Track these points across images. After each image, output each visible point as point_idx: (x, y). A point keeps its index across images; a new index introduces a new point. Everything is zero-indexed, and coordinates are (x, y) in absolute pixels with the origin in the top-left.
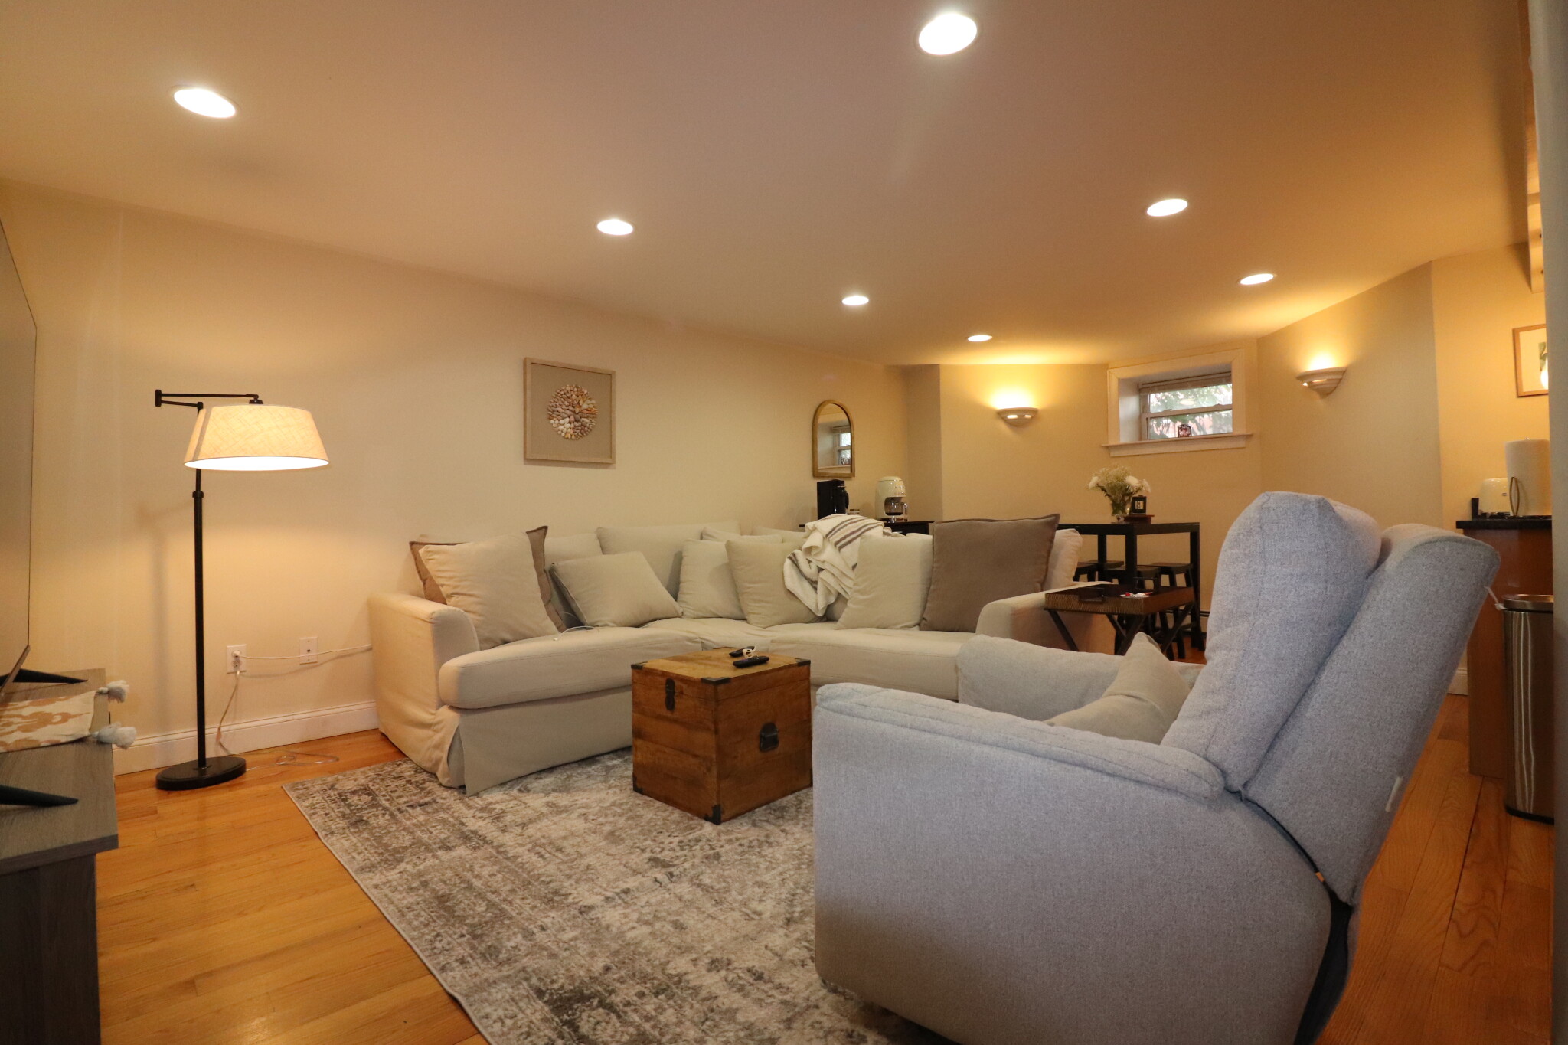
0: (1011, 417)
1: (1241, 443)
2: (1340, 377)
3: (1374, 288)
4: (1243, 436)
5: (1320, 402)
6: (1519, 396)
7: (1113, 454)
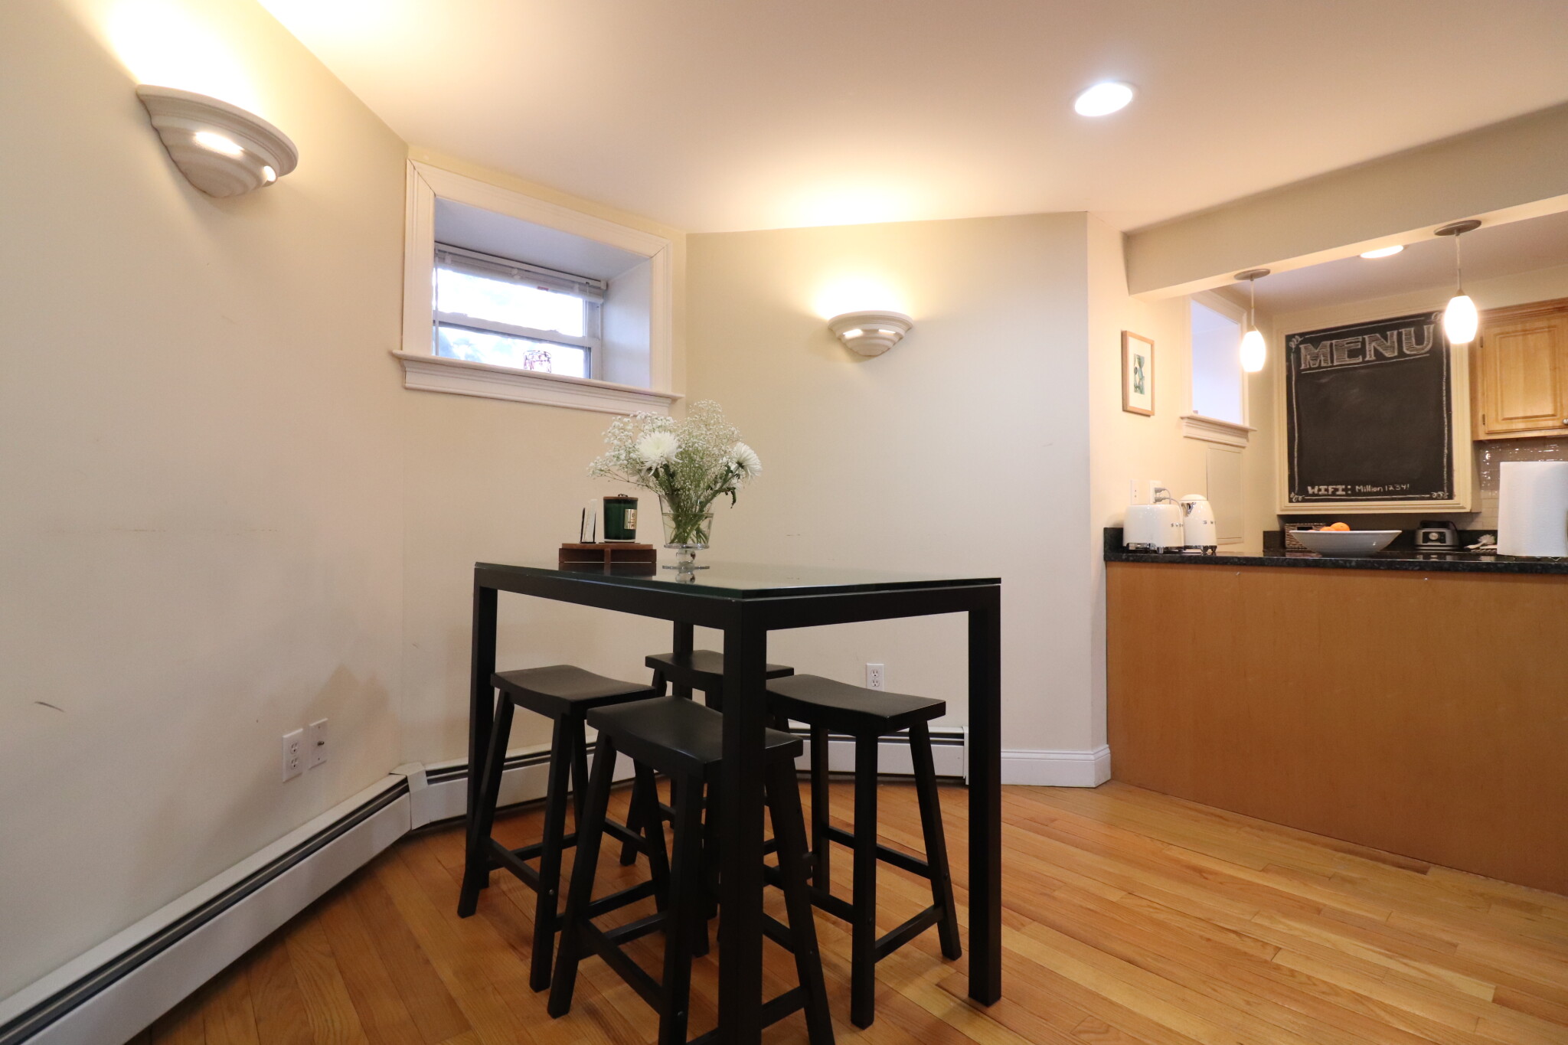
2: (903, 333)
4: (667, 397)
5: (848, 366)
6: (1125, 410)
7: (414, 380)
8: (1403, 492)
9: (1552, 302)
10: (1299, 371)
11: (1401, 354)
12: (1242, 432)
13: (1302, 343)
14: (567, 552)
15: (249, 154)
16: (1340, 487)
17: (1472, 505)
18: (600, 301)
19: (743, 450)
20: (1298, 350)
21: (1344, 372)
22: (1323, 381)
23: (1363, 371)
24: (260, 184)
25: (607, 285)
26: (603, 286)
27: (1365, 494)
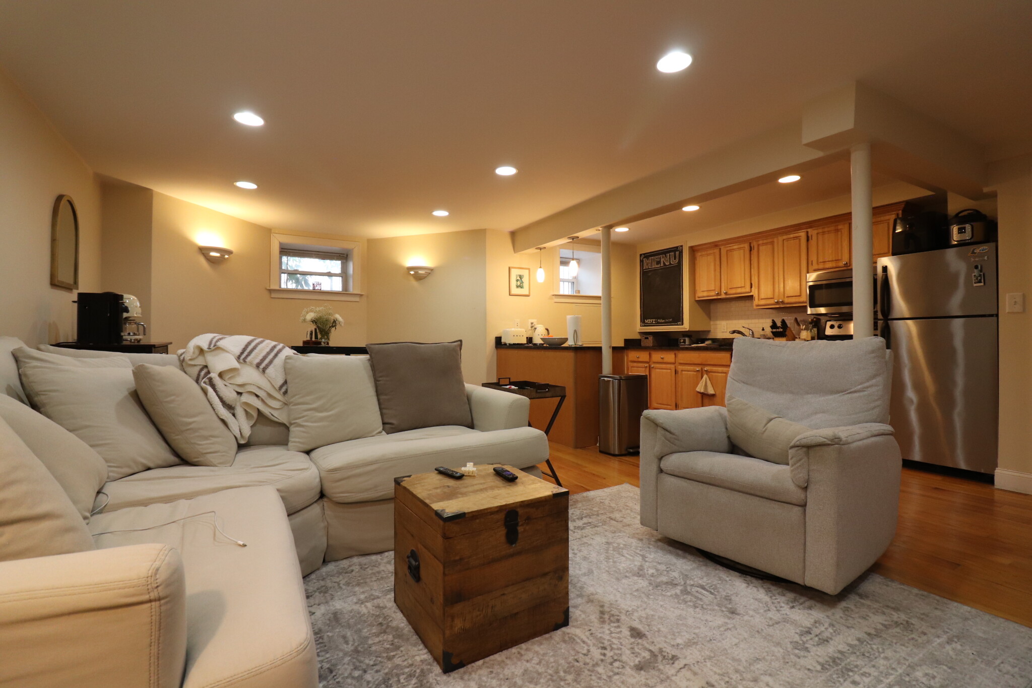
0: (213, 254)
1: (357, 299)
2: (429, 272)
3: (453, 232)
4: (359, 294)
5: (414, 283)
6: (510, 295)
7: (273, 295)
8: (670, 322)
9: (713, 243)
10: (643, 270)
11: (670, 264)
12: (599, 298)
13: (644, 258)
14: (304, 342)
15: (221, 255)
16: (654, 320)
17: (689, 327)
18: (345, 261)
19: (338, 317)
20: (643, 260)
21: (655, 270)
22: (650, 274)
23: (660, 270)
24: (225, 259)
25: (347, 256)
26: (345, 256)
27: (662, 323)
